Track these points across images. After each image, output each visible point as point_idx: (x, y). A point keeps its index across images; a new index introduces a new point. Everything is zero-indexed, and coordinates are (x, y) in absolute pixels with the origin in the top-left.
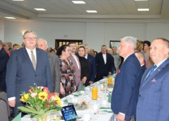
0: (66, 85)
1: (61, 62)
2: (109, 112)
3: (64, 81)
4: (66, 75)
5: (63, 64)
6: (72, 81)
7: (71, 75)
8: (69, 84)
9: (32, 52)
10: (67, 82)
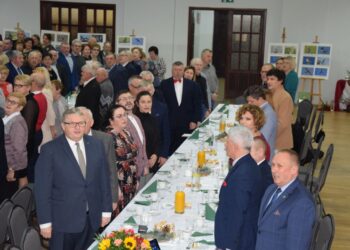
0: (125, 181)
1: (115, 140)
2: (210, 243)
3: (121, 176)
4: (123, 163)
5: (119, 142)
6: (135, 174)
7: (132, 163)
8: (130, 180)
9: (77, 144)
10: (126, 176)
